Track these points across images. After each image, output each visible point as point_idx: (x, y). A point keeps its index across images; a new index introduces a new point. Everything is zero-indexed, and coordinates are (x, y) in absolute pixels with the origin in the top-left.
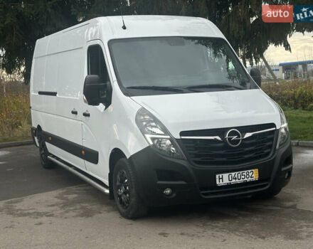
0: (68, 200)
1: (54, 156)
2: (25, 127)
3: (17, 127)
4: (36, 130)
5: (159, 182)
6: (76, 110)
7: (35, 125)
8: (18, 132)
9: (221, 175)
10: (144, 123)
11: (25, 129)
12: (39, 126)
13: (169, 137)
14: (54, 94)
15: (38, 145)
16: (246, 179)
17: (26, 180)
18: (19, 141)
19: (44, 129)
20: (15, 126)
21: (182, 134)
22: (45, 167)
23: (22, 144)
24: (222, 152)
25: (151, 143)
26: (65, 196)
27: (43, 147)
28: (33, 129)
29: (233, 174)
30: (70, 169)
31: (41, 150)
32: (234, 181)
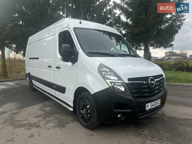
0: (46, 112)
1: (36, 86)
2: (23, 73)
3: (20, 73)
4: (27, 74)
5: (115, 110)
6: (51, 65)
7: (27, 72)
8: (20, 75)
9: (148, 104)
10: (104, 73)
11: (23, 74)
12: (29, 73)
13: (122, 82)
14: (38, 58)
15: (28, 80)
16: (157, 105)
17: (22, 97)
18: (20, 78)
19: (32, 74)
20: (19, 72)
21: (129, 80)
22: (31, 90)
23: (21, 79)
24: (147, 90)
25: (111, 85)
26: (44, 109)
27: (31, 82)
28: (26, 74)
29: (152, 103)
30: (46, 93)
31: (30, 83)
32: (153, 107)
